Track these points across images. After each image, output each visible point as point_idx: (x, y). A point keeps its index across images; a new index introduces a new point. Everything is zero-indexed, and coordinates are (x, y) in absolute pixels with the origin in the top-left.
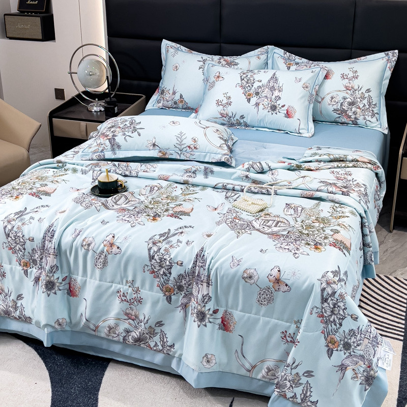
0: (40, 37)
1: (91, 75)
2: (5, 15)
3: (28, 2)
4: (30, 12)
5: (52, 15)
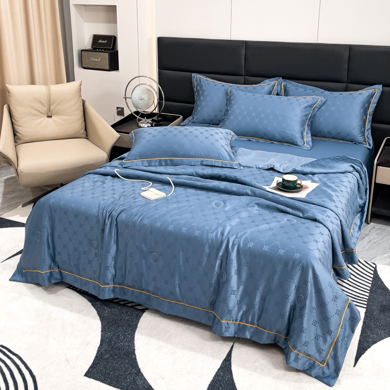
0: (108, 68)
1: (141, 99)
2: (82, 50)
3: (100, 41)
4: (100, 49)
5: (117, 52)
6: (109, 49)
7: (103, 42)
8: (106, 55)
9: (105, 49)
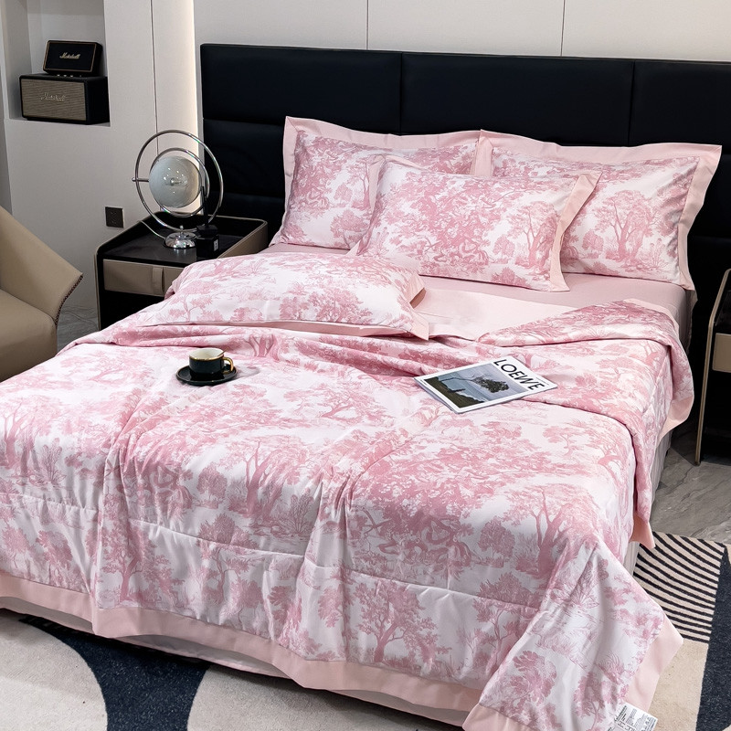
0: (83, 117)
1: (172, 185)
2: (22, 77)
3: (64, 56)
4: (65, 73)
5: (105, 80)
6: (85, 75)
7: (72, 57)
8: (79, 89)
9: (76, 74)
